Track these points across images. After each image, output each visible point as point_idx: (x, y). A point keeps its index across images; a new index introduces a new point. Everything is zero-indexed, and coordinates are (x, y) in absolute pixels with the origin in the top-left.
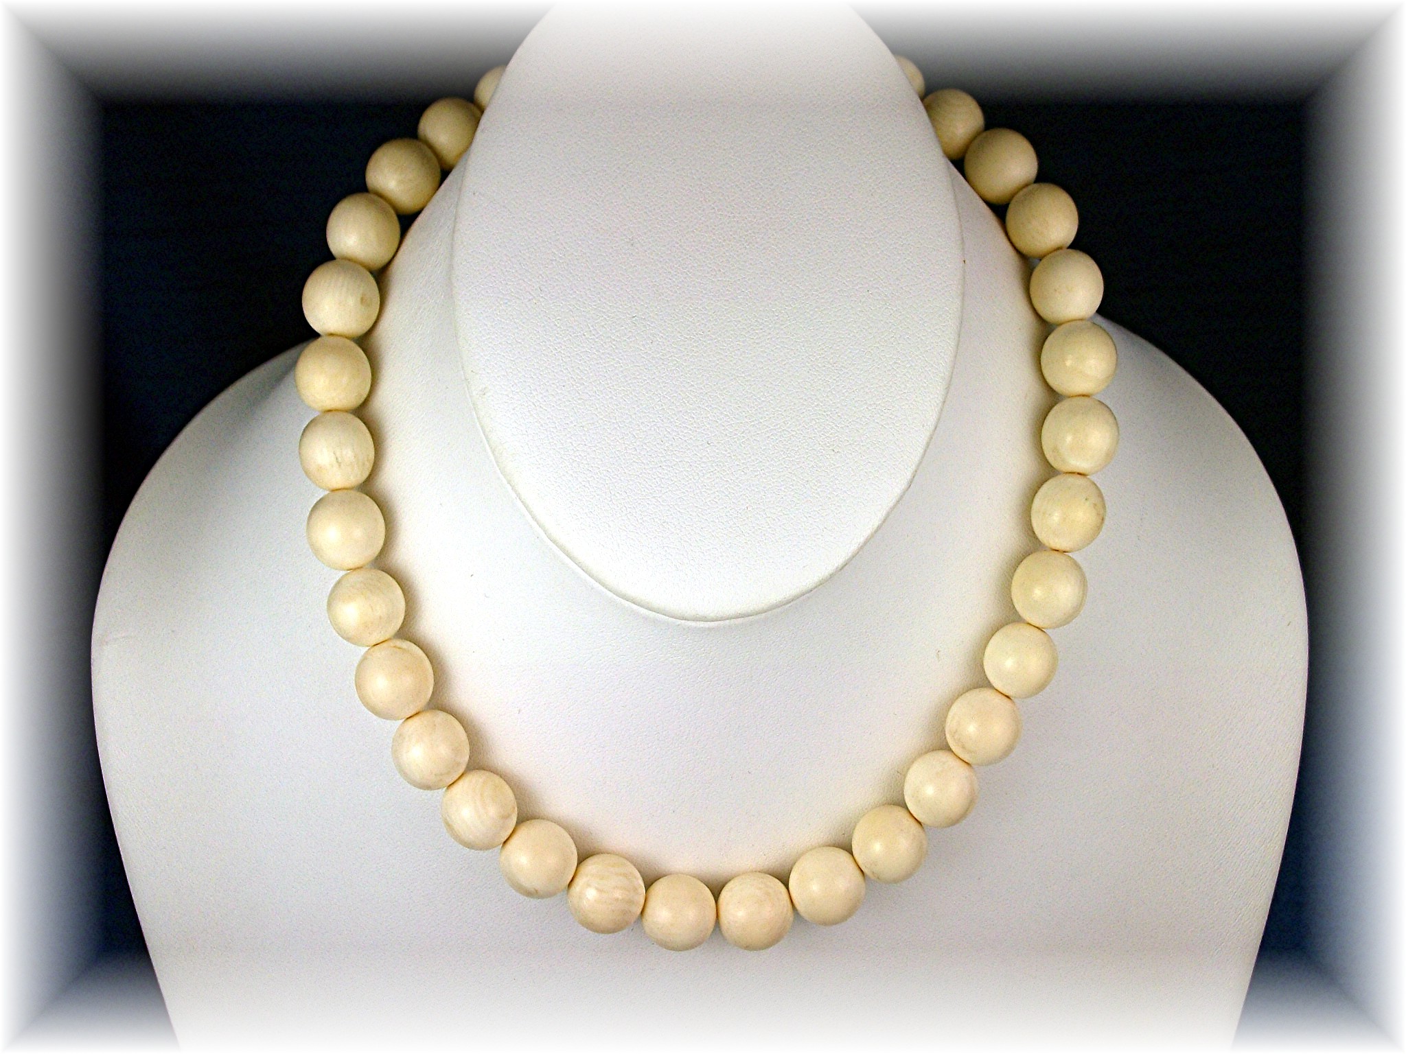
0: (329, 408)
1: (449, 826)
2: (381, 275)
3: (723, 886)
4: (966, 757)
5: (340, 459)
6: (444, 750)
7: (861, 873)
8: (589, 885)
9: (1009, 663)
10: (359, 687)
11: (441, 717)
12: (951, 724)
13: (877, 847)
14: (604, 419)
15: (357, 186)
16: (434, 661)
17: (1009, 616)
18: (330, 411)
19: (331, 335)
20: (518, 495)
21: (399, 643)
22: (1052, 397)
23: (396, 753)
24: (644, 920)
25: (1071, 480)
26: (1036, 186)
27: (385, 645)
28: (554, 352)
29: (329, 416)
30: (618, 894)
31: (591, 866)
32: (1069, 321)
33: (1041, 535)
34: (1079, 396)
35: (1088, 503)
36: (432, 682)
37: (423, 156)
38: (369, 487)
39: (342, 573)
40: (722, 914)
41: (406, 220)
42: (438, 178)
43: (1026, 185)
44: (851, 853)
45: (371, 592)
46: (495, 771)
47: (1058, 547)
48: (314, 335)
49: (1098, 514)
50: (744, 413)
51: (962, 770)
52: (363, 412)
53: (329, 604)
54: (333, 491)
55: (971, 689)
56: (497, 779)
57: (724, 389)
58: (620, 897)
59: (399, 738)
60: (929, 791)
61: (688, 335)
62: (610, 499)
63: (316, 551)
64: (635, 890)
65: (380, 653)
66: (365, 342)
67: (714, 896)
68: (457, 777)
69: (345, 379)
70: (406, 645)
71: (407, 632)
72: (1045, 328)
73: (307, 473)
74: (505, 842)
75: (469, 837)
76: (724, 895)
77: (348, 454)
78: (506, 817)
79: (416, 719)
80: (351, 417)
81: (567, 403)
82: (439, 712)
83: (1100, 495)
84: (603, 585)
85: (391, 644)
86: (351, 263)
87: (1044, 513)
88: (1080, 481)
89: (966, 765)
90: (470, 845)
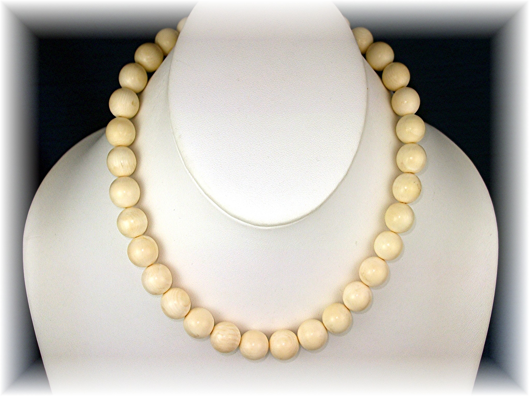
0: (119, 145)
1: (164, 309)
2: (140, 94)
3: (271, 335)
4: (368, 284)
5: (123, 165)
6: (163, 280)
7: (326, 329)
8: (219, 333)
9: (384, 247)
10: (129, 253)
11: (161, 266)
12: (361, 271)
13: (332, 319)
14: (227, 147)
15: (131, 60)
16: (159, 244)
17: (384, 229)
18: (119, 146)
19: (120, 117)
20: (193, 177)
21: (145, 237)
22: (400, 144)
23: (143, 280)
24: (240, 348)
25: (408, 175)
26: (393, 63)
27: (139, 237)
28: (208, 121)
29: (119, 148)
30: (230, 337)
31: (219, 326)
32: (407, 114)
33: (397, 197)
34: (411, 143)
35: (415, 184)
36: (158, 253)
37: (157, 50)
38: (134, 176)
39: (122, 210)
40: (271, 345)
41: (150, 74)
42: (162, 58)
43: (390, 63)
44: (322, 322)
45: (134, 216)
46: (182, 288)
47: (403, 201)
48: (113, 117)
49: (419, 188)
50: (282, 145)
51: (366, 288)
52: (132, 146)
53: (118, 221)
54: (120, 177)
55: (369, 257)
56: (183, 291)
57: (275, 136)
58: (231, 338)
59: (144, 274)
60: (353, 297)
61: (260, 115)
62: (229, 178)
63: (113, 201)
64: (237, 335)
65: (137, 240)
66: (133, 119)
67: (268, 339)
68: (167, 290)
69: (125, 134)
70: (148, 237)
71: (147, 233)
72: (397, 117)
73: (110, 170)
74: (186, 316)
75: (172, 314)
76: (272, 338)
77: (126, 162)
78: (186, 306)
79: (151, 267)
80: (127, 148)
81: (213, 141)
82: (160, 264)
83: (420, 181)
84: (226, 212)
85: (142, 237)
86: (128, 90)
87: (398, 188)
88: (412, 176)
89: (367, 287)
90: (172, 317)
